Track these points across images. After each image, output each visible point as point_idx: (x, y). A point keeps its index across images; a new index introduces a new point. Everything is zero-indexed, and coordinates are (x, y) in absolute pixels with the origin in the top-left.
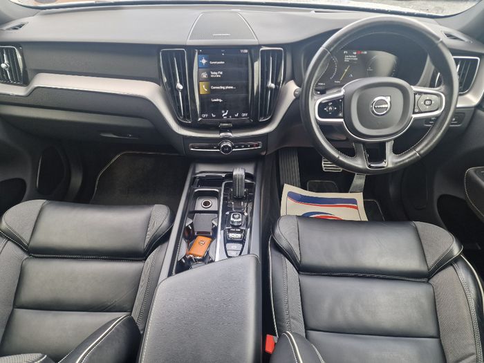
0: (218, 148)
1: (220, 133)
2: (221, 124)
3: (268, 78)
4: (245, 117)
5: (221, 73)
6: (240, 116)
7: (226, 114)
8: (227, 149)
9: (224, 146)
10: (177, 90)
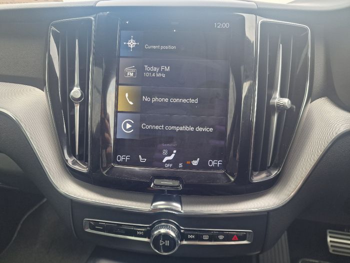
0: (147, 234)
1: (155, 200)
2: (156, 181)
3: (272, 87)
4: (216, 168)
5: (168, 69)
6: (203, 165)
7: (171, 158)
8: (167, 243)
9: (160, 235)
10: (71, 103)
